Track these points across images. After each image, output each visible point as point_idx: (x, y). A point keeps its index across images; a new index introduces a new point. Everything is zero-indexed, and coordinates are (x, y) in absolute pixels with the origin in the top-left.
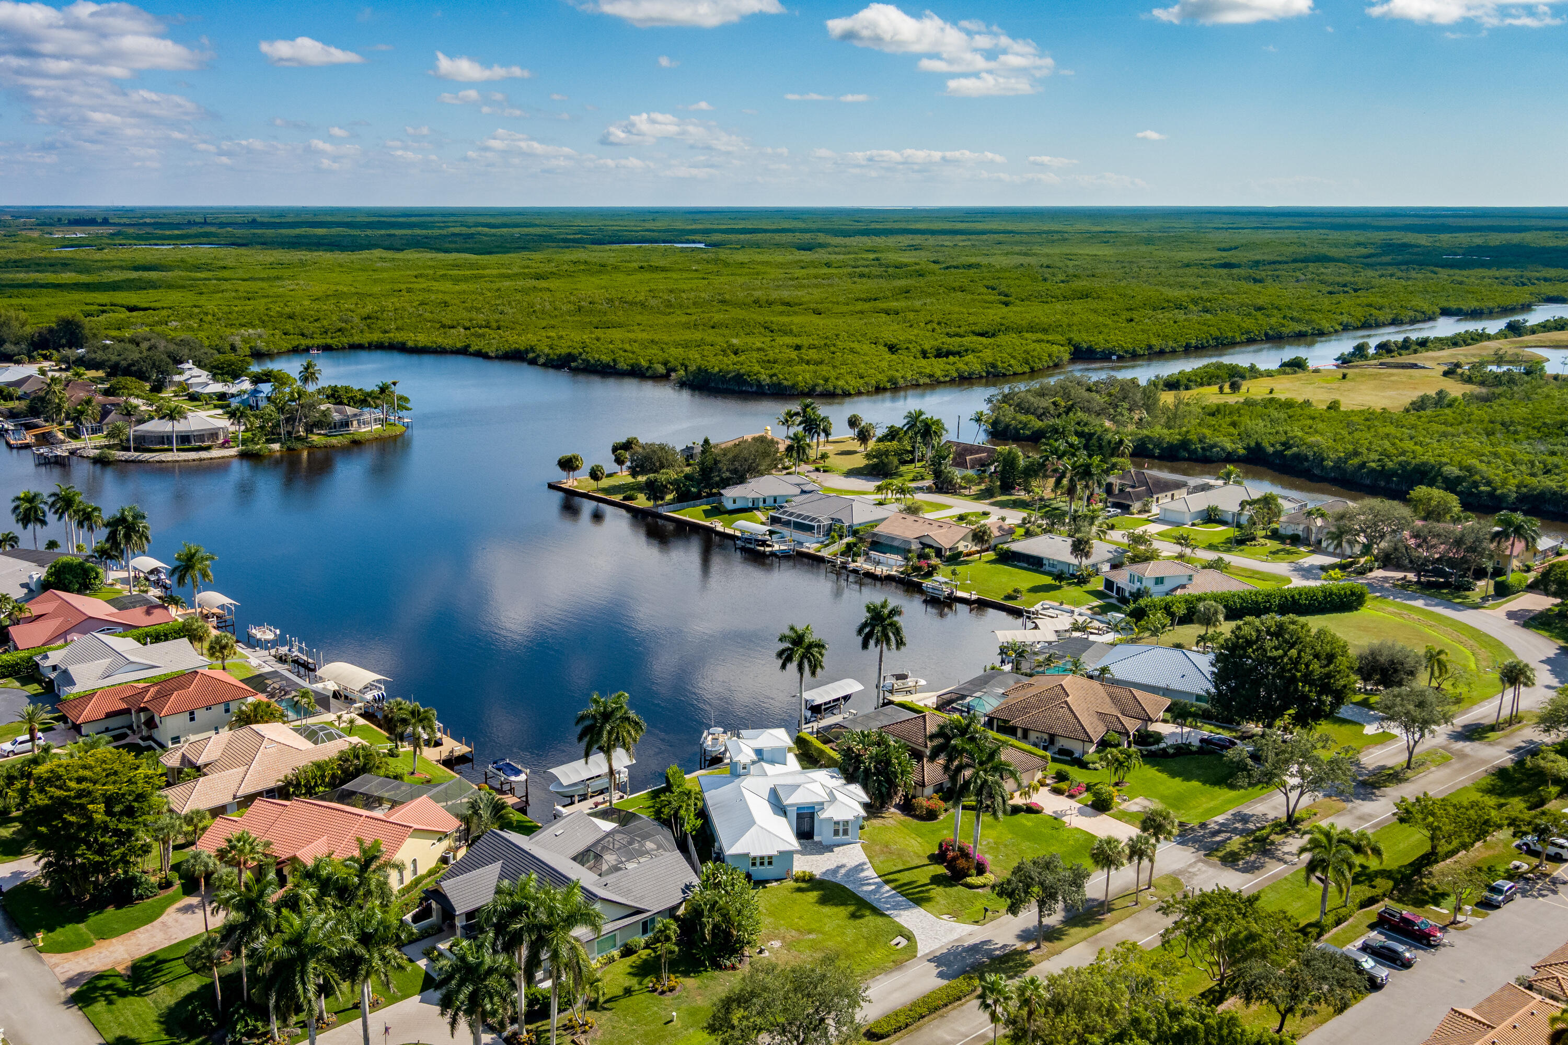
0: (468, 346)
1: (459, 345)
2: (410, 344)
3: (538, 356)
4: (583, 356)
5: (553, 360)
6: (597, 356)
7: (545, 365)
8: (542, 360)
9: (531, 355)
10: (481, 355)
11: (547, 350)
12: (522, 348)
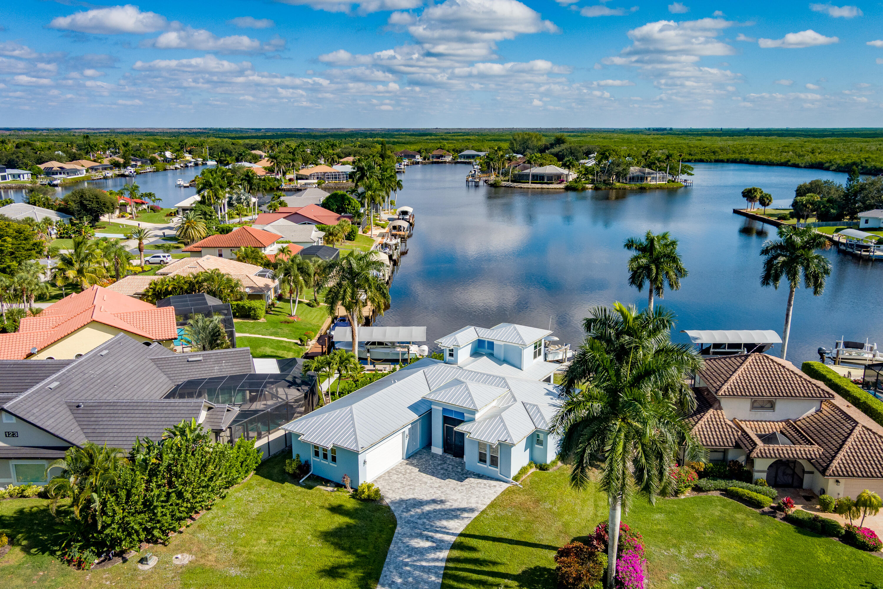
0: (789, 161)
1: (783, 161)
2: (752, 159)
3: (832, 165)
4: (863, 165)
5: (842, 167)
6: (873, 163)
7: (834, 171)
8: (833, 168)
9: (827, 165)
10: (796, 166)
11: (839, 161)
12: (824, 161)
